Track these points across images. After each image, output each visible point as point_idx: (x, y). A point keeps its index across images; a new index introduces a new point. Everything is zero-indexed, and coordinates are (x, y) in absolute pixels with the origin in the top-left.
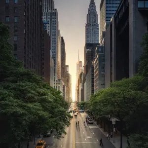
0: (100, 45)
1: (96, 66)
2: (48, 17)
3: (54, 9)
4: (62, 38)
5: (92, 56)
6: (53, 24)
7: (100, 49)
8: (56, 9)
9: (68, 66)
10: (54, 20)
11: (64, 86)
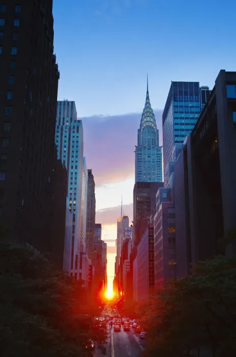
0: (166, 187)
1: (158, 227)
2: (64, 134)
3: (75, 121)
4: (90, 172)
5: (149, 206)
6: (73, 147)
7: (165, 195)
8: (79, 121)
9: (99, 226)
10: (75, 139)
11: (91, 266)
